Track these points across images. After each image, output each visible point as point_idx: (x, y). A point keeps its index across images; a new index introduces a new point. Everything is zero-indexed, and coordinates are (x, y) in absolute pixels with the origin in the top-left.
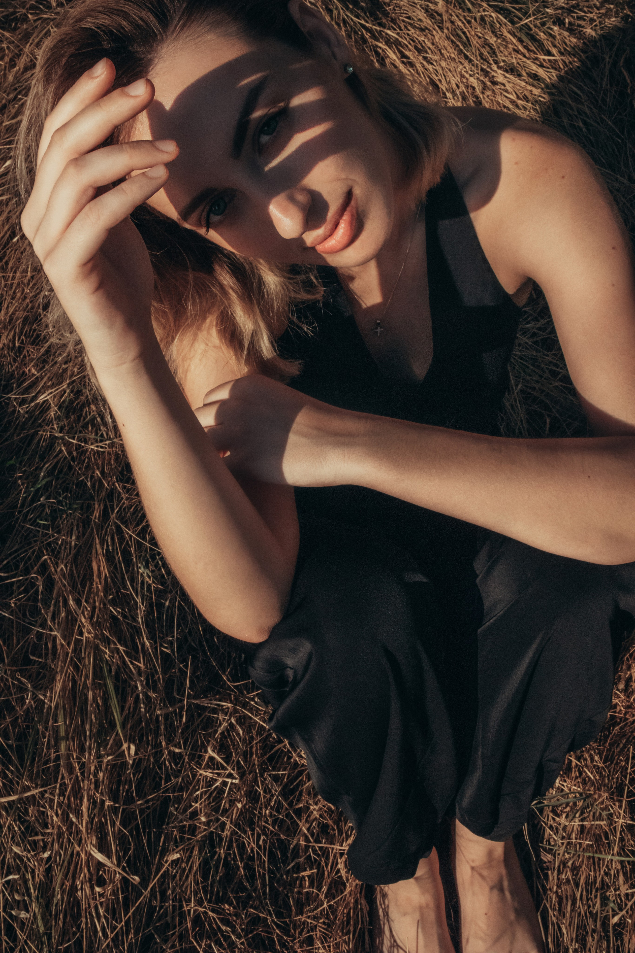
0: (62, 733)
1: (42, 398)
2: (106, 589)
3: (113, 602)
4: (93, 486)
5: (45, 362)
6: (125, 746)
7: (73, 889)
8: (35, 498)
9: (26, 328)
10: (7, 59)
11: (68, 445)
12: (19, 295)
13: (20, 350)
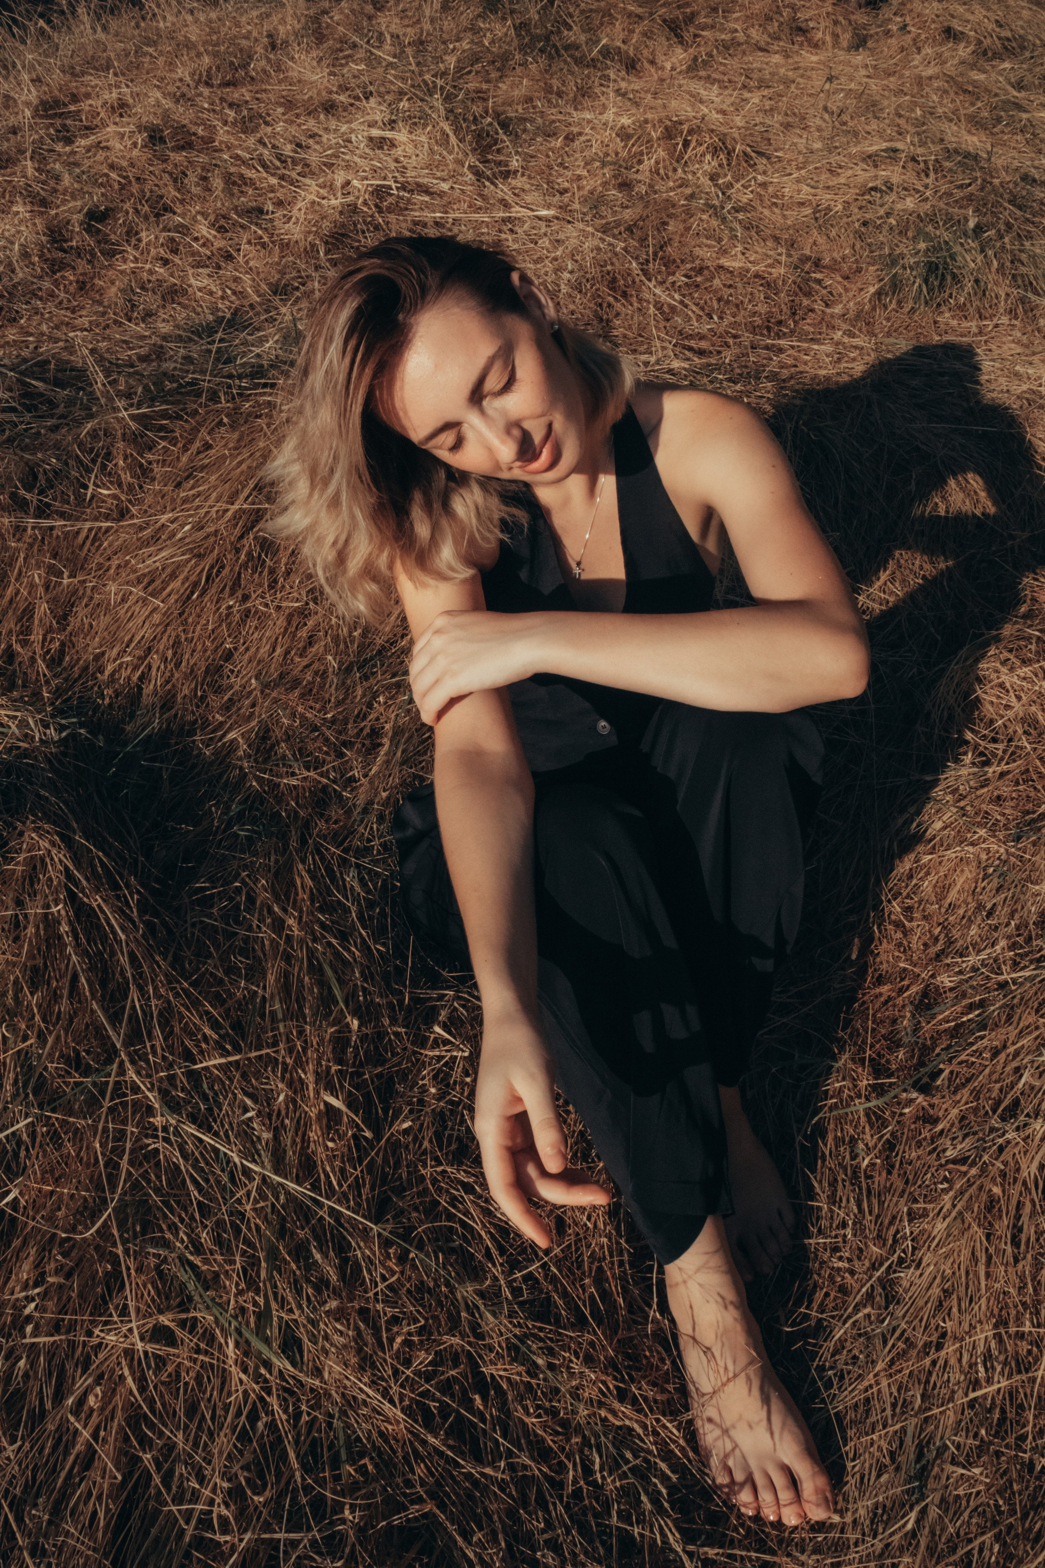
0: (280, 1015)
1: (231, 735)
2: (312, 899)
3: (321, 910)
4: (288, 817)
5: (228, 709)
6: (349, 1019)
7: (305, 1140)
8: (229, 825)
9: (208, 679)
10: (180, 445)
11: (259, 780)
12: (199, 647)
13: (203, 698)
